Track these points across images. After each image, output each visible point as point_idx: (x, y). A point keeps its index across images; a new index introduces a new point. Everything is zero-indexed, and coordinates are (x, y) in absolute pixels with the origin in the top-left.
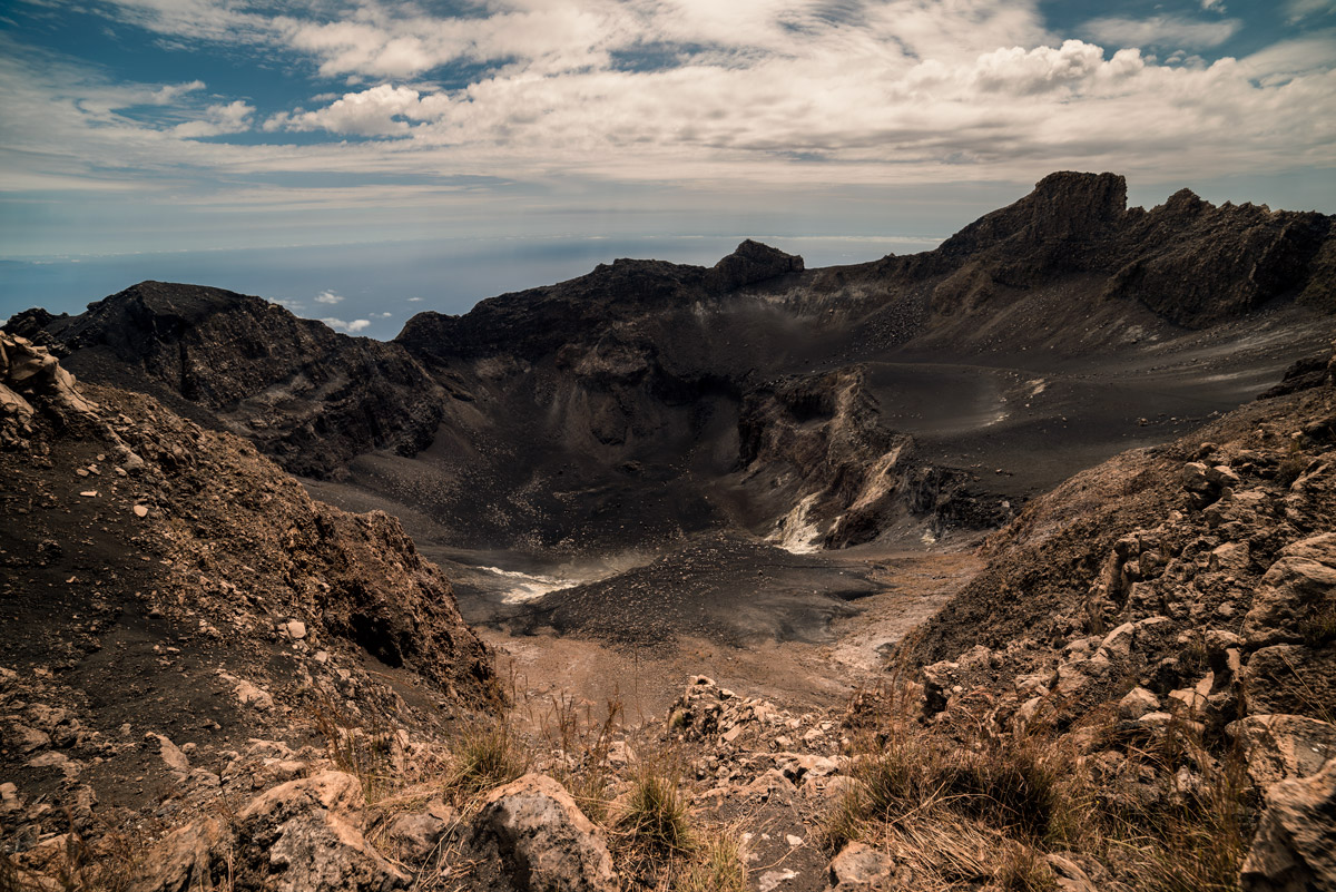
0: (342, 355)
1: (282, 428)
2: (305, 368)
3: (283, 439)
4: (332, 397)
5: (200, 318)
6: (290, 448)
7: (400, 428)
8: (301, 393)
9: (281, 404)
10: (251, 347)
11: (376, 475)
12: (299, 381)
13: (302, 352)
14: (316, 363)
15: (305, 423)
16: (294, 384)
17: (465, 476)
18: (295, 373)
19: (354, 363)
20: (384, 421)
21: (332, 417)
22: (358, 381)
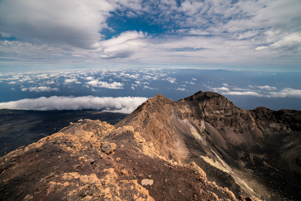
0: (233, 110)
1: (213, 117)
2: (225, 109)
3: (212, 119)
4: (226, 116)
5: (212, 98)
6: (212, 120)
7: (237, 127)
8: (221, 113)
9: (216, 114)
10: (218, 104)
11: (224, 132)
12: (223, 111)
13: (226, 107)
14: (227, 109)
15: (218, 118)
16: (221, 111)
17: (244, 143)
18: (223, 109)
19: (234, 112)
20: (234, 124)
21: (224, 119)
22: (233, 115)
